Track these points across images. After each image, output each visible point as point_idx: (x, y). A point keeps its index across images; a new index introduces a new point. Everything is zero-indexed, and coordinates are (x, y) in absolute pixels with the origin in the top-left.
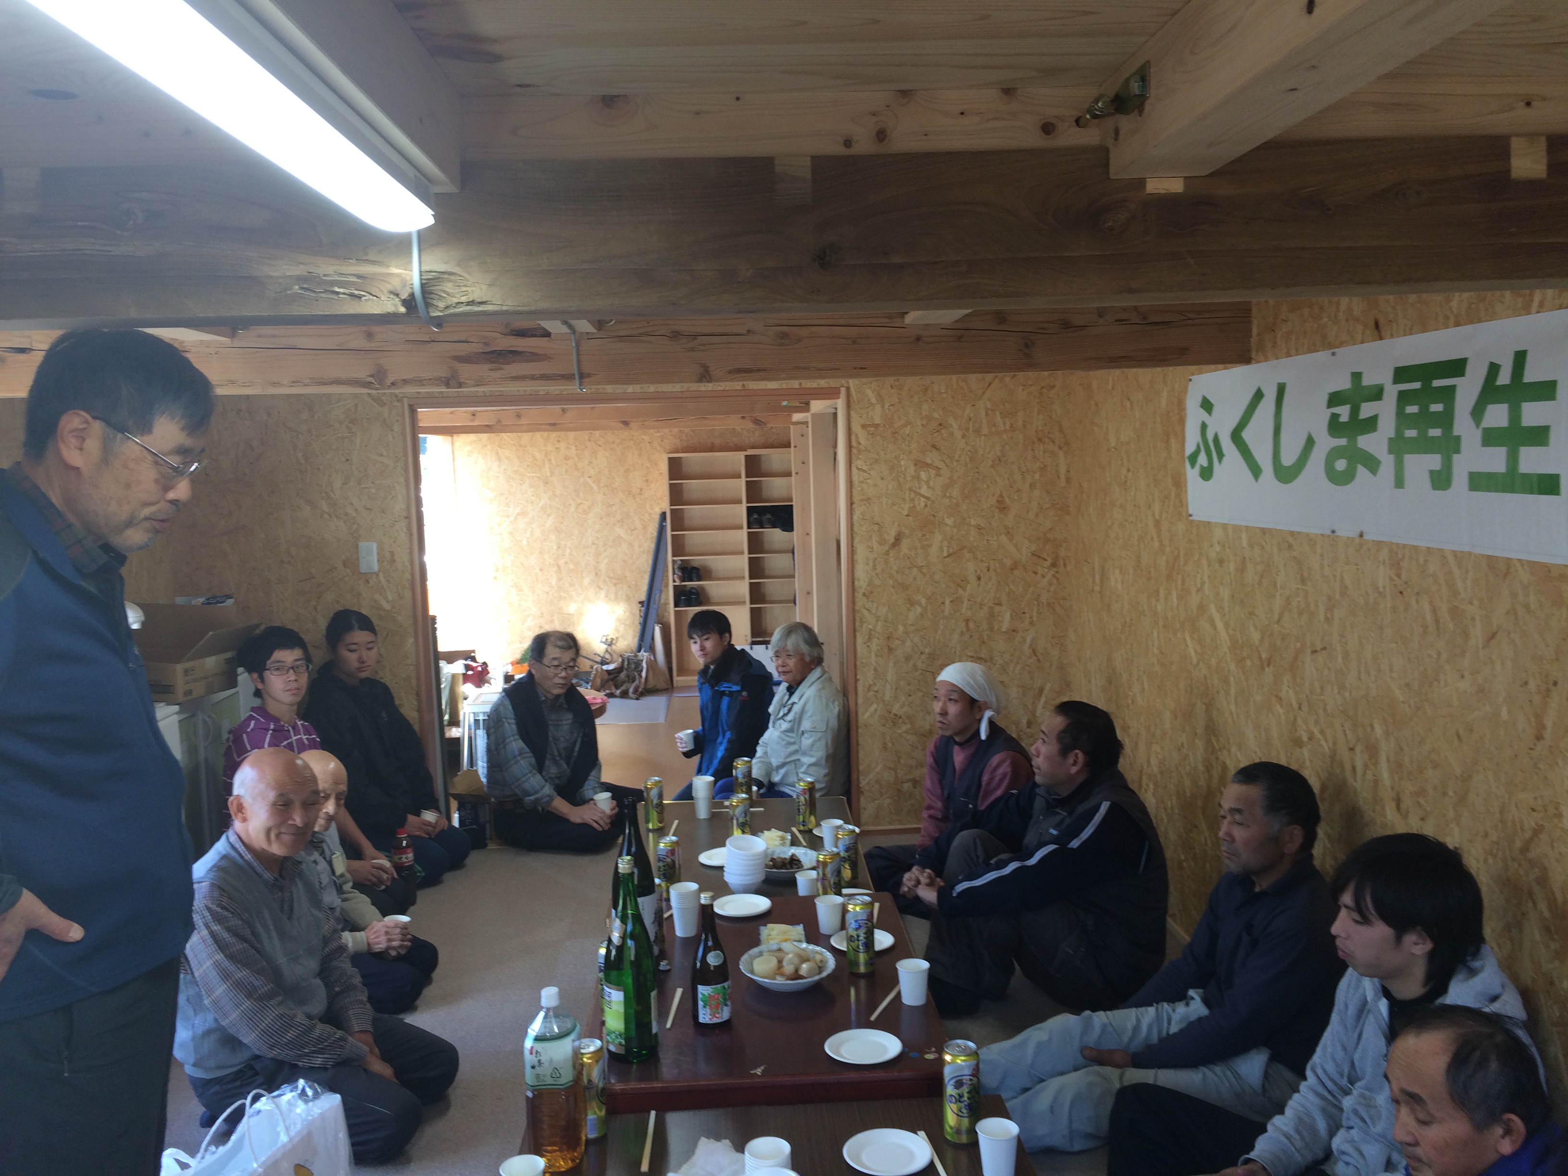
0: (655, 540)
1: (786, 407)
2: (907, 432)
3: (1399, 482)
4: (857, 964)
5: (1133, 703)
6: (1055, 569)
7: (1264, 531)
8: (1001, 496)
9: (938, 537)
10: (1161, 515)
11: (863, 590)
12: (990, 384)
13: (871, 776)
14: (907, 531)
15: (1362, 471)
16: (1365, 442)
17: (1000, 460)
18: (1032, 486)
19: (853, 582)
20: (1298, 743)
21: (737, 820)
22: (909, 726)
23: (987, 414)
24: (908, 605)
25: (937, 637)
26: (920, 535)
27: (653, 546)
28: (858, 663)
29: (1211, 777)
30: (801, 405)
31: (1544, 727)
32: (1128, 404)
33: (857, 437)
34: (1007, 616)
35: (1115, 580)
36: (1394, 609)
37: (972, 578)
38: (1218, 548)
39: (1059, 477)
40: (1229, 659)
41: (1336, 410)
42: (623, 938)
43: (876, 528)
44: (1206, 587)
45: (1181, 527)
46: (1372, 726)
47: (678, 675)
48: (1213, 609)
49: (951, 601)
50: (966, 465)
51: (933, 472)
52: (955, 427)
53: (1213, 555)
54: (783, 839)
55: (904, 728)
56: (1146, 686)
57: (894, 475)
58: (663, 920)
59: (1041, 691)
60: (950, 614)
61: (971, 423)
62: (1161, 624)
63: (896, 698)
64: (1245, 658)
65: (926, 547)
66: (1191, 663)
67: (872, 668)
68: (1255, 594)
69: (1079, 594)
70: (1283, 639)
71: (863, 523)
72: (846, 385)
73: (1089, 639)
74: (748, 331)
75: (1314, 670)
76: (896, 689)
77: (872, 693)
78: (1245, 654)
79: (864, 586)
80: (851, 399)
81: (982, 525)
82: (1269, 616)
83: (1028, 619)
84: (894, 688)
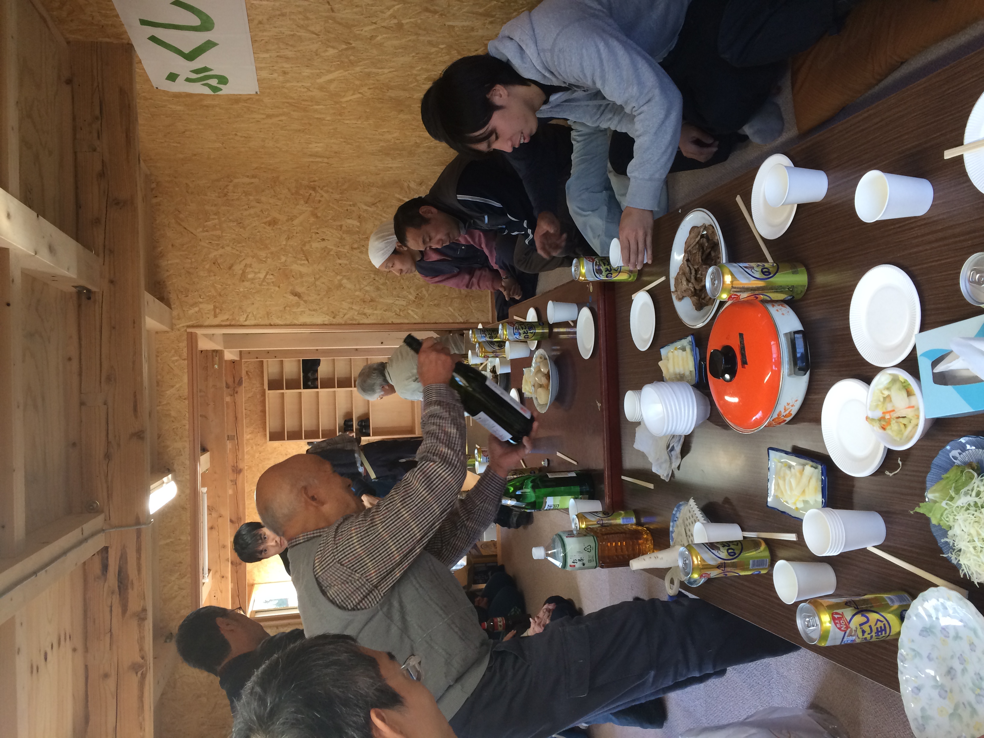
2: (220, 286)
5: (399, 140)
6: (317, 188)
7: (254, 41)
8: (265, 223)
9: (295, 267)
10: (263, 114)
11: (331, 319)
12: (185, 228)
13: (457, 315)
14: (291, 288)
17: (240, 223)
18: (259, 202)
19: (326, 325)
20: (400, 26)
22: (423, 289)
23: (207, 231)
24: (342, 288)
25: (364, 269)
26: (293, 279)
28: (381, 322)
30: (217, 355)
32: (188, 133)
33: (223, 321)
34: (349, 221)
35: (317, 147)
37: (323, 244)
38: (275, 75)
39: (252, 183)
40: (353, 72)
43: (288, 308)
44: (306, 85)
45: (266, 100)
48: (320, 81)
49: (339, 258)
50: (243, 246)
51: (248, 270)
52: (215, 253)
53: (281, 78)
55: (425, 292)
56: (385, 130)
57: (250, 296)
60: (347, 260)
61: (213, 242)
62: (339, 118)
63: (404, 297)
64: (349, 60)
65: (301, 275)
66: (362, 98)
67: (384, 313)
68: (301, 50)
69: (333, 173)
70: (329, 32)
71: (284, 318)
72: (185, 328)
73: (362, 167)
74: (105, 404)
75: (346, 11)
76: (399, 297)
77: (401, 313)
78: (346, 60)
79: (328, 317)
80: (195, 325)
81: (286, 236)
82: (315, 41)
83: (352, 208)
84: (397, 298)
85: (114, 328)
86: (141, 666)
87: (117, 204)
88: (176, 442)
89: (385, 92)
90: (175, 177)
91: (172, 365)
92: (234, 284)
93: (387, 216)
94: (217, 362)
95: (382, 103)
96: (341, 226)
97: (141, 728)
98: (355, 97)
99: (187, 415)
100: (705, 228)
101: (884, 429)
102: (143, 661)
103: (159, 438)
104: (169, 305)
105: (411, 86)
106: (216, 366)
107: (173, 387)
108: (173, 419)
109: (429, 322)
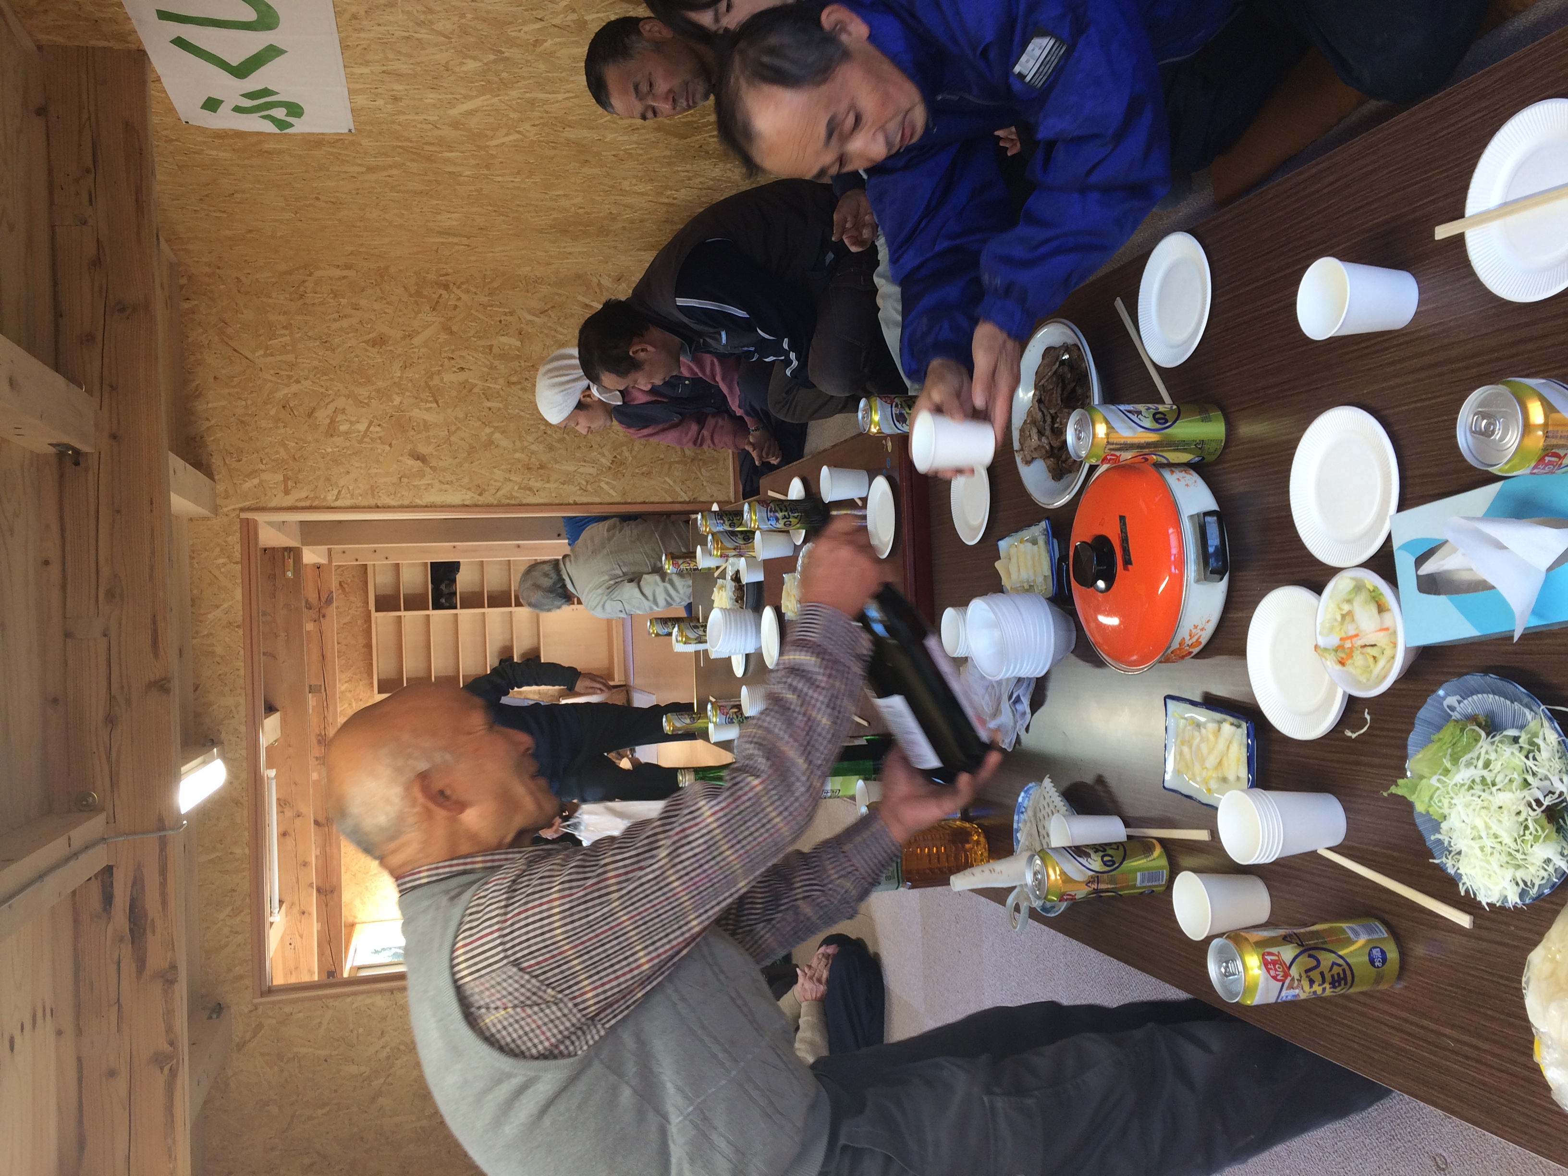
2: (293, 444)
5: (584, 208)
6: (451, 286)
7: (345, 47)
8: (367, 342)
9: (416, 413)
10: (360, 165)
11: (476, 496)
12: (235, 350)
13: (678, 489)
14: (409, 447)
17: (326, 342)
18: (356, 307)
19: (467, 506)
22: (625, 448)
23: (272, 355)
24: (493, 447)
26: (412, 433)
28: (557, 502)
30: (292, 556)
32: (238, 196)
33: (300, 500)
34: (504, 339)
35: (449, 220)
37: (462, 376)
38: (380, 102)
39: (345, 277)
40: (507, 98)
43: (405, 480)
44: (431, 118)
48: (454, 112)
49: (488, 400)
50: (331, 380)
51: (340, 417)
52: (286, 391)
53: (390, 108)
54: (719, 589)
55: (626, 454)
56: (560, 192)
57: (343, 460)
60: (501, 402)
61: (282, 373)
62: (486, 172)
63: (594, 462)
64: (500, 79)
65: (427, 426)
66: (522, 140)
67: (561, 486)
68: (423, 62)
69: (476, 261)
70: (466, 33)
71: (399, 495)
72: (238, 512)
73: (523, 252)
74: (105, 635)
76: (584, 461)
77: (589, 486)
78: (496, 79)
79: (471, 494)
80: (253, 506)
81: (401, 364)
82: (443, 47)
83: (508, 318)
84: (582, 463)
85: (119, 512)
86: (169, 1057)
87: (123, 310)
88: (224, 696)
89: (559, 131)
90: (219, 268)
91: (216, 572)
92: (317, 441)
93: (565, 331)
94: (291, 568)
95: (554, 148)
96: (491, 347)
97: (170, 1157)
98: (511, 138)
99: (242, 653)
100: (1066, 348)
101: (1342, 663)
102: (171, 1049)
103: (195, 690)
104: (210, 475)
106: (289, 574)
107: (217, 607)
108: (218, 659)
109: (633, 501)
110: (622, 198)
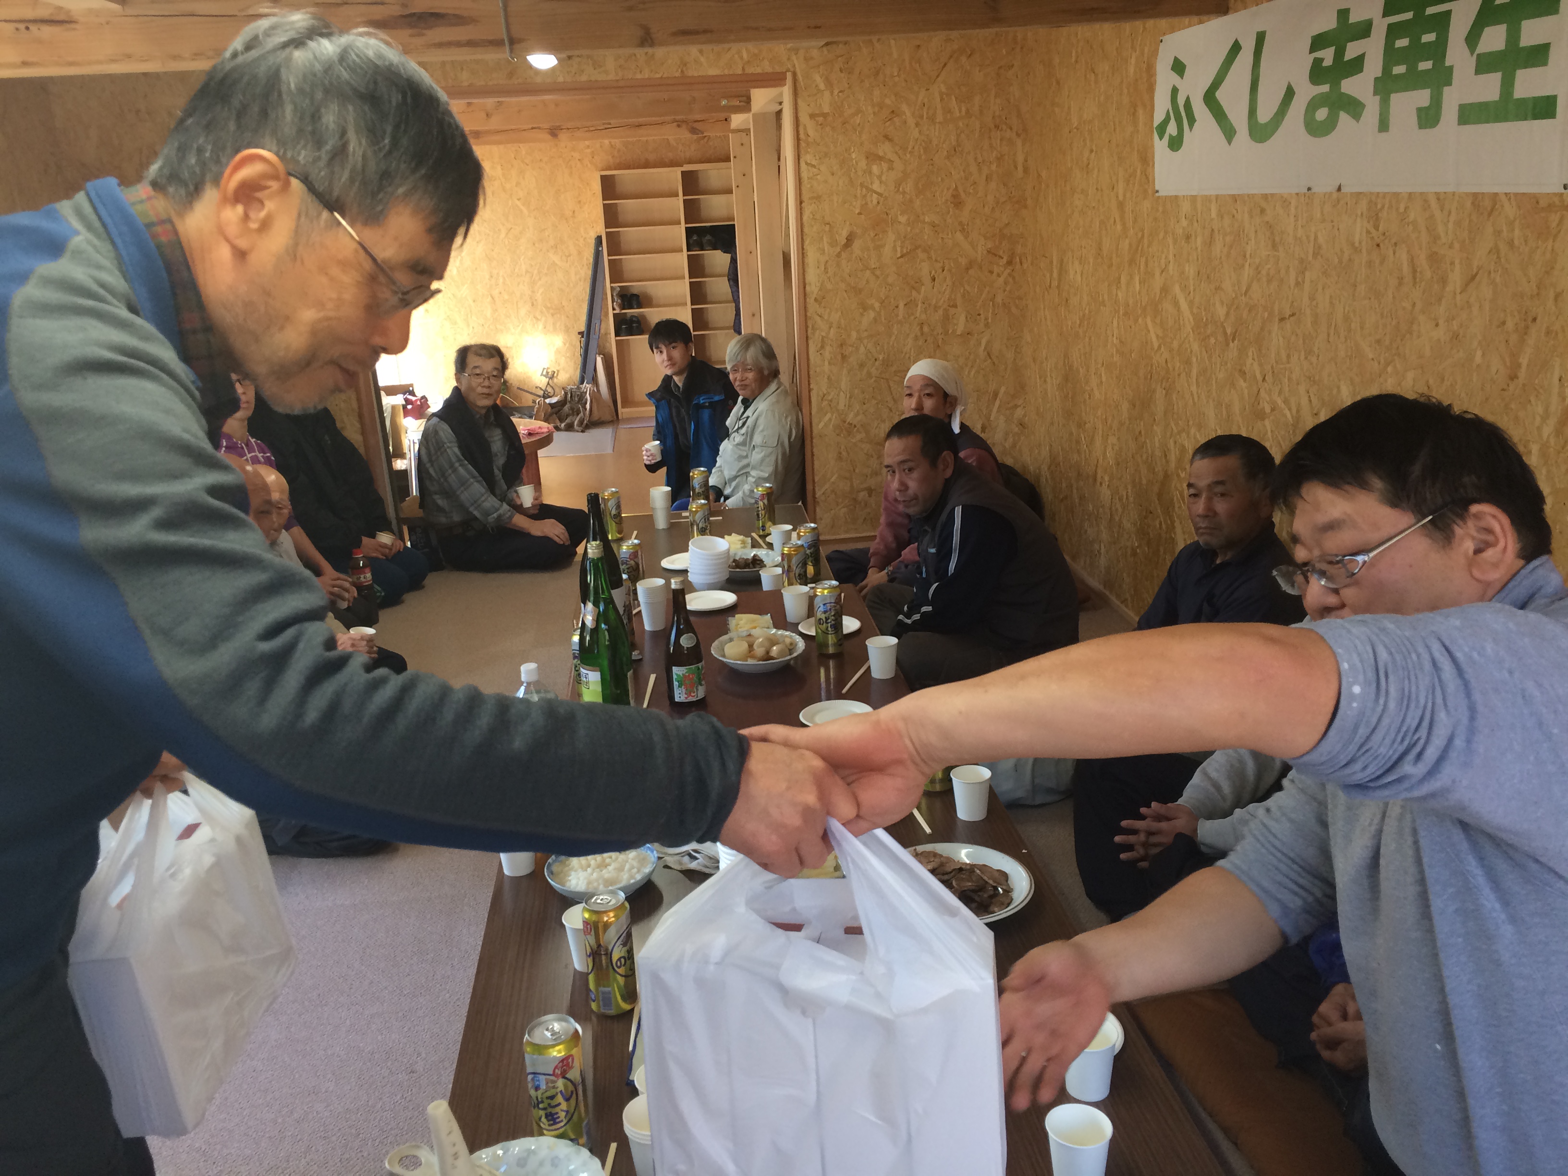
0: (591, 267)
1: (724, 106)
2: (858, 122)
3: (1384, 125)
4: (827, 646)
5: (1090, 398)
6: (1011, 268)
7: (1235, 198)
8: (956, 189)
9: (891, 237)
10: (1124, 196)
11: (815, 296)
12: (945, 65)
13: (827, 486)
14: (859, 231)
15: (1343, 116)
16: (1350, 86)
17: (955, 150)
18: (988, 179)
19: (805, 287)
20: (1260, 415)
21: (698, 525)
23: (942, 99)
24: (861, 310)
25: (891, 343)
26: (872, 234)
27: (590, 273)
28: (811, 373)
29: (1167, 462)
30: (742, 104)
31: (1519, 366)
32: (1092, 77)
33: (805, 129)
34: (962, 319)
35: (1074, 272)
36: (1370, 264)
37: (927, 280)
38: (1184, 223)
39: (1016, 168)
40: (1191, 340)
41: (1319, 54)
42: (598, 620)
43: (827, 228)
44: (1171, 267)
45: (1147, 205)
46: (1339, 388)
47: (623, 407)
48: (1177, 289)
49: (905, 305)
50: (920, 157)
51: (885, 166)
52: (908, 114)
53: (1180, 231)
54: (743, 542)
55: (859, 437)
56: (1104, 379)
57: (844, 170)
58: (631, 615)
59: (996, 395)
60: (904, 317)
61: (925, 110)
62: (1121, 313)
63: (850, 406)
64: (1208, 336)
65: (878, 248)
66: (1152, 349)
67: (826, 376)
68: (1222, 267)
69: (1035, 292)
70: (1250, 311)
71: (813, 223)
72: (792, 70)
73: (1045, 338)
75: (1281, 339)
76: (850, 397)
77: (827, 402)
78: (1209, 332)
79: (816, 291)
80: (798, 84)
81: (936, 222)
82: (1237, 288)
83: (983, 320)
84: (848, 397)
89: (1162, 384)
90: (1022, 48)
91: (734, 51)
94: (731, 104)
95: (1146, 378)
98: (1154, 339)
99: (657, 76)
100: (1008, 891)
105: (1173, 425)
106: (725, 102)
109: (814, 444)
110: (1101, 432)
